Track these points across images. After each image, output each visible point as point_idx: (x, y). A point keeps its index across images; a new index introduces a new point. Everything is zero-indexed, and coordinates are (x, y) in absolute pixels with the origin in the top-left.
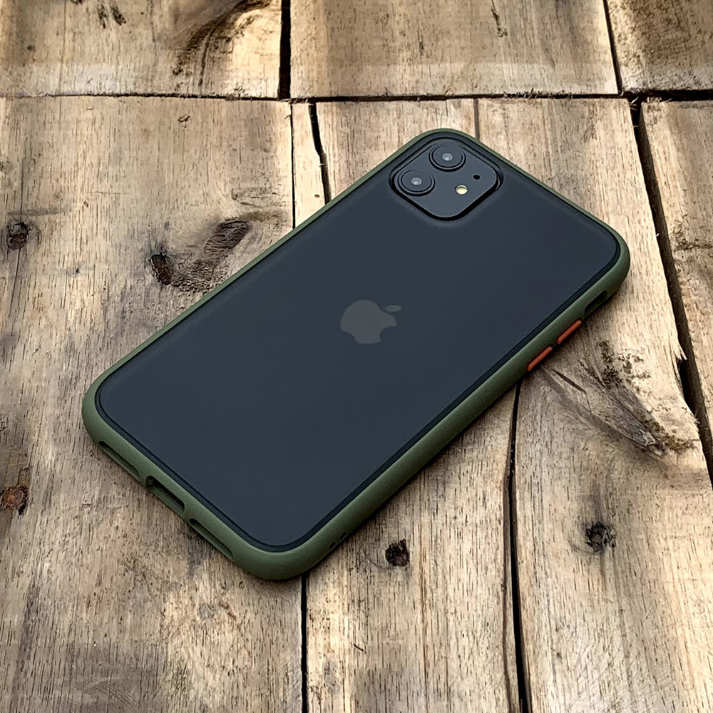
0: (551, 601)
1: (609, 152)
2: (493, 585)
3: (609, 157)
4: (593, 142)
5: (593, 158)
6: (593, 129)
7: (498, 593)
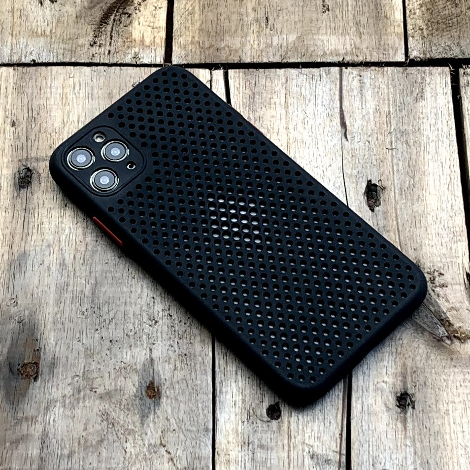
0: (371, 445)
1: (432, 111)
2: (334, 434)
3: (433, 115)
4: (422, 103)
5: (421, 116)
6: (423, 92)
7: (337, 439)
